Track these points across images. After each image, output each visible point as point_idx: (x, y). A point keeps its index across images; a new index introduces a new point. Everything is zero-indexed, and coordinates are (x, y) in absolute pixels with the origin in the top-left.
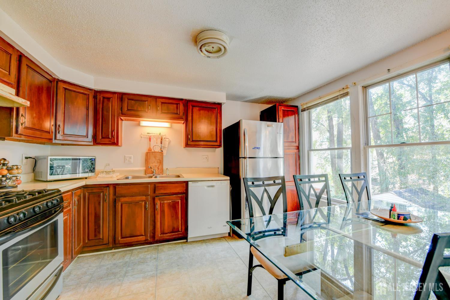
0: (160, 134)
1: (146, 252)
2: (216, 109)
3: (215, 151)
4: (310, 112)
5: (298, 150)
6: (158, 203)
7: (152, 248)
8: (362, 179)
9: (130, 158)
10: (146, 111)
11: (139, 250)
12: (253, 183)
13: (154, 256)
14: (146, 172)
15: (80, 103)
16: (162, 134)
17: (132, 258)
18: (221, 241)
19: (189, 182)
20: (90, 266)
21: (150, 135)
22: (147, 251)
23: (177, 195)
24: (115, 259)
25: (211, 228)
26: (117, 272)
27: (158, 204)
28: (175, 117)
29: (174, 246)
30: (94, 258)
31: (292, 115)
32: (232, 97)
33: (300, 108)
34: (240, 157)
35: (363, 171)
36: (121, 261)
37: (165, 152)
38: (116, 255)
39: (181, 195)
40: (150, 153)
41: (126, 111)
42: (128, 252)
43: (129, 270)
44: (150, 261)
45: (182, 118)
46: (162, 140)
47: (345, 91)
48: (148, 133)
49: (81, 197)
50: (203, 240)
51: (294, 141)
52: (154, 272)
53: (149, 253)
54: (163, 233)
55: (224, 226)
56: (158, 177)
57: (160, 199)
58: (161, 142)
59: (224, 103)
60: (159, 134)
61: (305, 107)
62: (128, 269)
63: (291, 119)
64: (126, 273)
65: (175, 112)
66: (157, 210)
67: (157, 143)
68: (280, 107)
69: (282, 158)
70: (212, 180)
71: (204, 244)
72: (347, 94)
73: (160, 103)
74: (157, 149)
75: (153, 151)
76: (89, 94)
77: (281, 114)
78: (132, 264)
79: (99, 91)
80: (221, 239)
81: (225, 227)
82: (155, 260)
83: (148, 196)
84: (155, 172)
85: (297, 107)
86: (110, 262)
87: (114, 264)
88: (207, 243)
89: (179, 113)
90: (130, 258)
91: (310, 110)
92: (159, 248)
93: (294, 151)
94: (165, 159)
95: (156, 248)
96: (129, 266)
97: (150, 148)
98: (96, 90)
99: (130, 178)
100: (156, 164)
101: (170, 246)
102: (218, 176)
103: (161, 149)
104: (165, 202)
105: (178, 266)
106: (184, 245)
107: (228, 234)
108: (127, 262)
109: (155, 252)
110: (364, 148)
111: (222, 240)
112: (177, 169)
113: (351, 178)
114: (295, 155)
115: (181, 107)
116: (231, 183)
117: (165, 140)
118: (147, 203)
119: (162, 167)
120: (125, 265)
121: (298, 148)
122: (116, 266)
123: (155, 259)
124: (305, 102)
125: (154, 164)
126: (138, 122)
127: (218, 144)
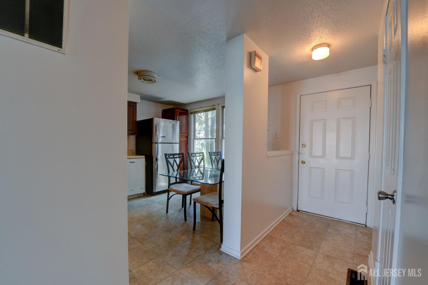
2: (133, 107)
4: (195, 115)
5: (187, 139)
25: (133, 190)
31: (184, 115)
33: (189, 112)
34: (153, 142)
51: (185, 132)
55: (141, 188)
59: (139, 103)
61: (192, 111)
63: (184, 118)
68: (177, 110)
70: (132, 158)
77: (178, 114)
80: (139, 197)
85: (187, 110)
93: (184, 139)
107: (143, 194)
114: (185, 142)
116: (146, 160)
121: (187, 137)
124: (192, 109)
127: (134, 133)
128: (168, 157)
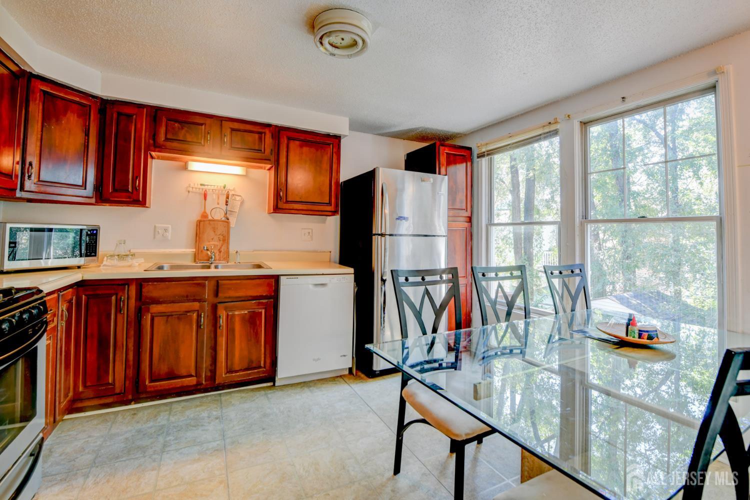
0: (224, 188)
1: (197, 406)
2: (331, 146)
3: (324, 222)
4: (491, 158)
5: (470, 224)
6: (222, 314)
7: (209, 398)
8: (578, 275)
9: (166, 230)
10: (201, 143)
11: (183, 404)
12: (407, 279)
13: (215, 413)
14: (196, 258)
15: (72, 121)
16: (228, 187)
17: (172, 419)
18: (336, 383)
19: (282, 279)
20: (90, 437)
21: (206, 187)
22: (201, 406)
23: (258, 301)
24: (138, 422)
25: (319, 359)
26: (147, 446)
27: (223, 316)
28: (255, 156)
29: (251, 394)
30: (95, 422)
31: (461, 162)
32: (358, 126)
33: (475, 152)
34: (374, 232)
35: (578, 262)
36: (151, 424)
37: (233, 221)
38: (140, 414)
39: (266, 301)
40: (204, 221)
41: (163, 141)
42: (162, 408)
43: (170, 440)
44: (209, 423)
45: (270, 160)
46: (228, 198)
47: (553, 128)
48: (201, 185)
49: (73, 303)
50: (304, 382)
51: (464, 207)
52: (218, 442)
53: (203, 408)
54: (230, 371)
55: (341, 356)
56: (220, 267)
57: (226, 309)
58: (227, 202)
59: (346, 136)
60: (222, 187)
61: (484, 150)
62: (168, 439)
63: (460, 170)
64: (165, 446)
65: (257, 148)
66: (221, 328)
67: (218, 204)
68: (441, 148)
69: (444, 236)
70: (323, 274)
71: (306, 389)
72: (555, 133)
73: (229, 130)
74: (219, 215)
75: (210, 218)
76: (90, 106)
77: (443, 159)
78: (175, 430)
79: (111, 100)
80: (336, 379)
81: (343, 357)
82: (217, 420)
83: (204, 303)
84: (213, 257)
85: (469, 149)
86: (130, 428)
87: (139, 431)
88: (310, 387)
89: (263, 150)
90: (168, 420)
91: (492, 156)
92: (223, 398)
93: (463, 225)
94: (232, 232)
95: (216, 398)
96: (168, 434)
97: (205, 212)
98: (104, 98)
99: (165, 269)
100: (216, 243)
101: (243, 395)
102: (330, 267)
103: (226, 214)
104: (236, 313)
105: (263, 429)
106: (270, 392)
107: (348, 370)
108: (163, 425)
109: (215, 406)
110: (582, 224)
111: (338, 381)
112: (255, 252)
113: (561, 273)
114: (465, 233)
115: (268, 139)
116: (356, 280)
117: (233, 198)
118: (202, 316)
119: (228, 248)
120: (161, 432)
121: (470, 220)
122: (144, 435)
123: (217, 418)
124: (483, 142)
125: (211, 243)
126: (182, 164)
127: (333, 210)
128: (402, 279)
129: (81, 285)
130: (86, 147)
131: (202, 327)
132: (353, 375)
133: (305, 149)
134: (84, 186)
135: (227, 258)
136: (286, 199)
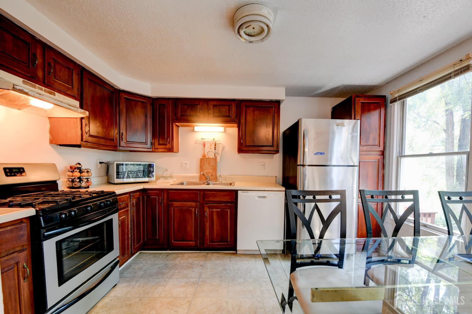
0: (214, 140)
1: (195, 257)
2: (274, 108)
3: (272, 158)
5: (383, 156)
6: (207, 210)
7: (202, 254)
9: (186, 164)
10: (198, 115)
11: (189, 255)
13: (201, 263)
14: (200, 178)
15: (139, 111)
16: (215, 140)
17: (182, 262)
18: (272, 258)
19: (239, 191)
20: (146, 263)
21: (204, 140)
22: (197, 257)
23: (226, 204)
26: (166, 273)
27: (207, 211)
28: (227, 120)
29: (223, 255)
30: (151, 256)
33: (389, 99)
34: (298, 164)
36: (172, 262)
37: (218, 158)
38: (170, 256)
39: (230, 204)
40: (204, 159)
41: (180, 116)
43: (176, 272)
44: (197, 267)
45: (235, 121)
46: (215, 145)
47: (464, 64)
48: (202, 139)
49: (140, 199)
50: (254, 254)
51: (377, 144)
52: (196, 279)
53: (198, 259)
54: (212, 241)
56: (211, 184)
57: (209, 207)
58: (215, 148)
59: (283, 100)
60: (213, 140)
62: (175, 272)
64: (172, 275)
65: (227, 115)
66: (206, 217)
67: (211, 149)
68: (356, 99)
69: (356, 166)
70: (264, 191)
71: (253, 259)
73: (212, 106)
74: (211, 156)
75: (207, 157)
76: (147, 102)
78: (180, 268)
79: (156, 98)
80: (273, 256)
82: (201, 267)
83: (198, 203)
84: (208, 178)
85: (384, 97)
86: (163, 262)
87: (166, 265)
88: (256, 258)
89: (231, 116)
90: (180, 261)
91: (404, 100)
92: (209, 255)
94: (218, 165)
95: (205, 255)
96: (177, 269)
97: (204, 154)
98: (153, 97)
99: (185, 184)
100: (210, 171)
101: (219, 255)
103: (215, 155)
104: (214, 210)
105: (221, 277)
106: (233, 256)
107: (282, 251)
108: (177, 264)
109: (203, 259)
111: (274, 256)
112: (231, 176)
113: (461, 199)
114: (377, 163)
115: (234, 109)
117: (219, 145)
118: (197, 210)
119: (216, 174)
120: (174, 267)
121: (383, 153)
122: (167, 267)
123: (201, 266)
125: (207, 171)
126: (193, 128)
127: (275, 150)
129: (144, 191)
130: (146, 123)
131: (197, 216)
132: (285, 254)
133: (256, 112)
134: (146, 143)
135: (216, 179)
136: (245, 144)
